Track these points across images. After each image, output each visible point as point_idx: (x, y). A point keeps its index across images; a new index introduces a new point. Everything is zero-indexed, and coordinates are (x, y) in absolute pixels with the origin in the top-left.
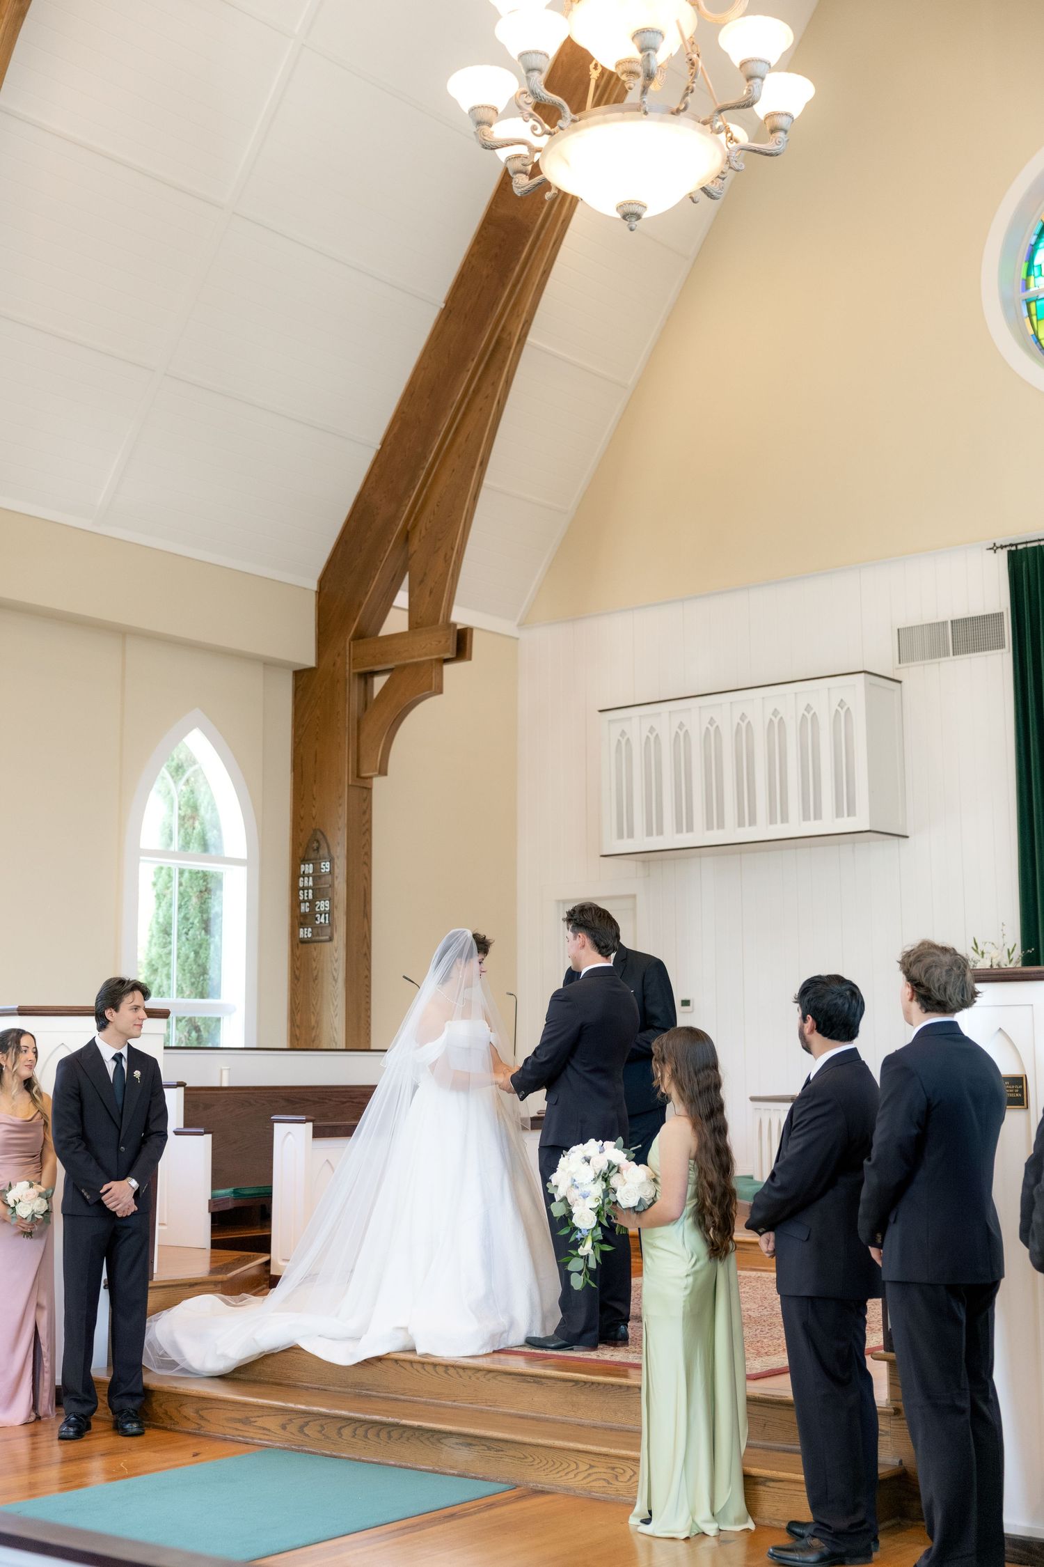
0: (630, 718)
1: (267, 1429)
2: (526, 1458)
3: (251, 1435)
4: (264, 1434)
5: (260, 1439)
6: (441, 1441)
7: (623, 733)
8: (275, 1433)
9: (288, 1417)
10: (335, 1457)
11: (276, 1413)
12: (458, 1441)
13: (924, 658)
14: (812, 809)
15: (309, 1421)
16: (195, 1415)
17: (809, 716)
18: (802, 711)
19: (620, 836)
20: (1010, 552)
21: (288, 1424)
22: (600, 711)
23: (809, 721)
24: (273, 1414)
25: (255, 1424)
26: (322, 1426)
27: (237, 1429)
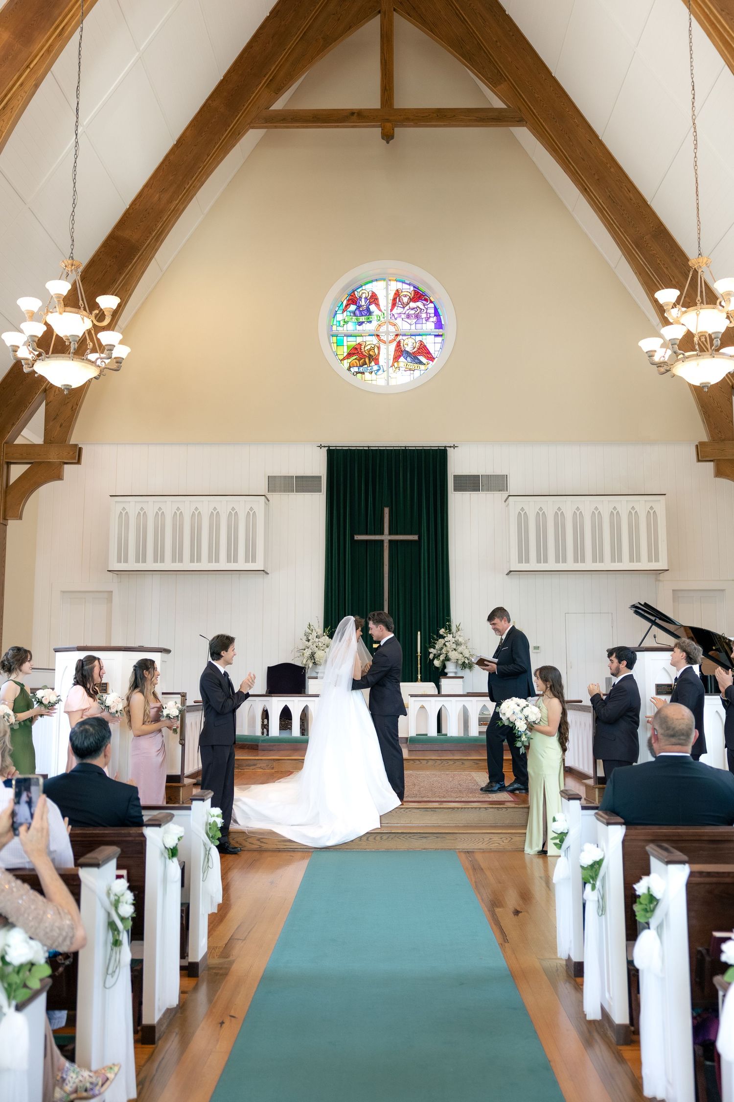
0: (129, 502)
7: (124, 509)
13: (280, 491)
14: (232, 556)
17: (233, 513)
18: (229, 510)
19: (119, 561)
20: (327, 450)
22: (111, 496)
23: (233, 515)
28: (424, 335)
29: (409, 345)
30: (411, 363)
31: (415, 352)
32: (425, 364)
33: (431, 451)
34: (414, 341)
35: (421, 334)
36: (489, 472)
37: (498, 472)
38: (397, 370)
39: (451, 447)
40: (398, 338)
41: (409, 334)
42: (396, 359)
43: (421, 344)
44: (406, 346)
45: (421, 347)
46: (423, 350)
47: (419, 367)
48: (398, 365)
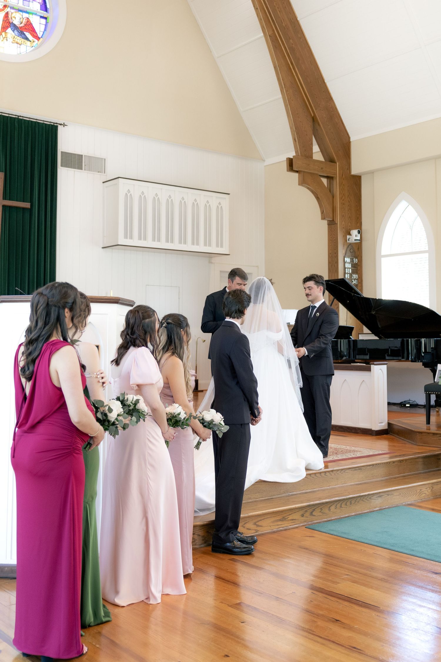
1: (294, 520)
2: (401, 494)
3: (286, 525)
4: (294, 522)
5: (290, 526)
6: (371, 498)
8: (298, 520)
9: (305, 510)
10: (329, 521)
11: (299, 510)
12: (377, 496)
15: (316, 508)
16: (254, 526)
21: (305, 513)
24: (297, 511)
25: (288, 519)
26: (321, 509)
27: (278, 525)
28: (31, 13)
29: (17, 19)
30: (18, 36)
31: (21, 27)
32: (30, 41)
33: (44, 125)
34: (21, 17)
35: (28, 11)
36: (91, 153)
37: (98, 155)
38: (5, 40)
39: (59, 124)
40: (6, 9)
41: (17, 8)
42: (4, 28)
43: (28, 21)
44: (13, 19)
45: (28, 24)
46: (29, 27)
47: (25, 42)
48: (6, 35)
